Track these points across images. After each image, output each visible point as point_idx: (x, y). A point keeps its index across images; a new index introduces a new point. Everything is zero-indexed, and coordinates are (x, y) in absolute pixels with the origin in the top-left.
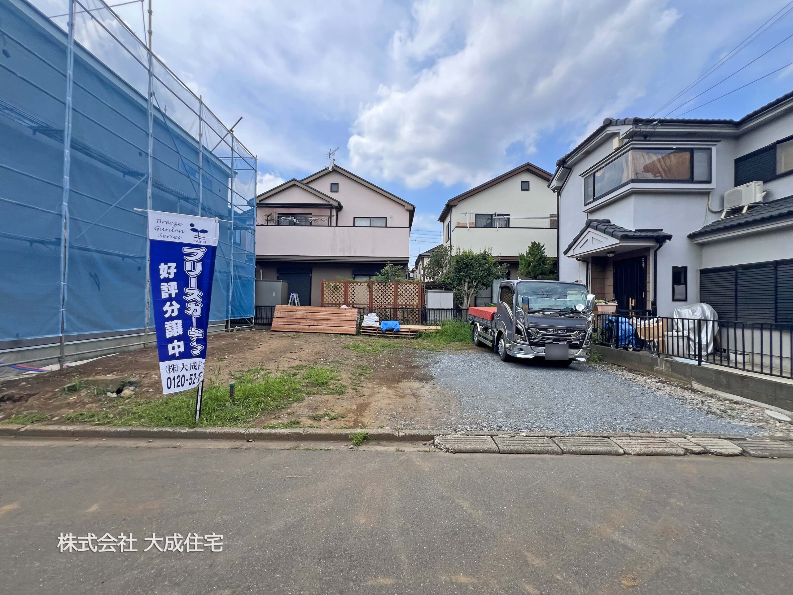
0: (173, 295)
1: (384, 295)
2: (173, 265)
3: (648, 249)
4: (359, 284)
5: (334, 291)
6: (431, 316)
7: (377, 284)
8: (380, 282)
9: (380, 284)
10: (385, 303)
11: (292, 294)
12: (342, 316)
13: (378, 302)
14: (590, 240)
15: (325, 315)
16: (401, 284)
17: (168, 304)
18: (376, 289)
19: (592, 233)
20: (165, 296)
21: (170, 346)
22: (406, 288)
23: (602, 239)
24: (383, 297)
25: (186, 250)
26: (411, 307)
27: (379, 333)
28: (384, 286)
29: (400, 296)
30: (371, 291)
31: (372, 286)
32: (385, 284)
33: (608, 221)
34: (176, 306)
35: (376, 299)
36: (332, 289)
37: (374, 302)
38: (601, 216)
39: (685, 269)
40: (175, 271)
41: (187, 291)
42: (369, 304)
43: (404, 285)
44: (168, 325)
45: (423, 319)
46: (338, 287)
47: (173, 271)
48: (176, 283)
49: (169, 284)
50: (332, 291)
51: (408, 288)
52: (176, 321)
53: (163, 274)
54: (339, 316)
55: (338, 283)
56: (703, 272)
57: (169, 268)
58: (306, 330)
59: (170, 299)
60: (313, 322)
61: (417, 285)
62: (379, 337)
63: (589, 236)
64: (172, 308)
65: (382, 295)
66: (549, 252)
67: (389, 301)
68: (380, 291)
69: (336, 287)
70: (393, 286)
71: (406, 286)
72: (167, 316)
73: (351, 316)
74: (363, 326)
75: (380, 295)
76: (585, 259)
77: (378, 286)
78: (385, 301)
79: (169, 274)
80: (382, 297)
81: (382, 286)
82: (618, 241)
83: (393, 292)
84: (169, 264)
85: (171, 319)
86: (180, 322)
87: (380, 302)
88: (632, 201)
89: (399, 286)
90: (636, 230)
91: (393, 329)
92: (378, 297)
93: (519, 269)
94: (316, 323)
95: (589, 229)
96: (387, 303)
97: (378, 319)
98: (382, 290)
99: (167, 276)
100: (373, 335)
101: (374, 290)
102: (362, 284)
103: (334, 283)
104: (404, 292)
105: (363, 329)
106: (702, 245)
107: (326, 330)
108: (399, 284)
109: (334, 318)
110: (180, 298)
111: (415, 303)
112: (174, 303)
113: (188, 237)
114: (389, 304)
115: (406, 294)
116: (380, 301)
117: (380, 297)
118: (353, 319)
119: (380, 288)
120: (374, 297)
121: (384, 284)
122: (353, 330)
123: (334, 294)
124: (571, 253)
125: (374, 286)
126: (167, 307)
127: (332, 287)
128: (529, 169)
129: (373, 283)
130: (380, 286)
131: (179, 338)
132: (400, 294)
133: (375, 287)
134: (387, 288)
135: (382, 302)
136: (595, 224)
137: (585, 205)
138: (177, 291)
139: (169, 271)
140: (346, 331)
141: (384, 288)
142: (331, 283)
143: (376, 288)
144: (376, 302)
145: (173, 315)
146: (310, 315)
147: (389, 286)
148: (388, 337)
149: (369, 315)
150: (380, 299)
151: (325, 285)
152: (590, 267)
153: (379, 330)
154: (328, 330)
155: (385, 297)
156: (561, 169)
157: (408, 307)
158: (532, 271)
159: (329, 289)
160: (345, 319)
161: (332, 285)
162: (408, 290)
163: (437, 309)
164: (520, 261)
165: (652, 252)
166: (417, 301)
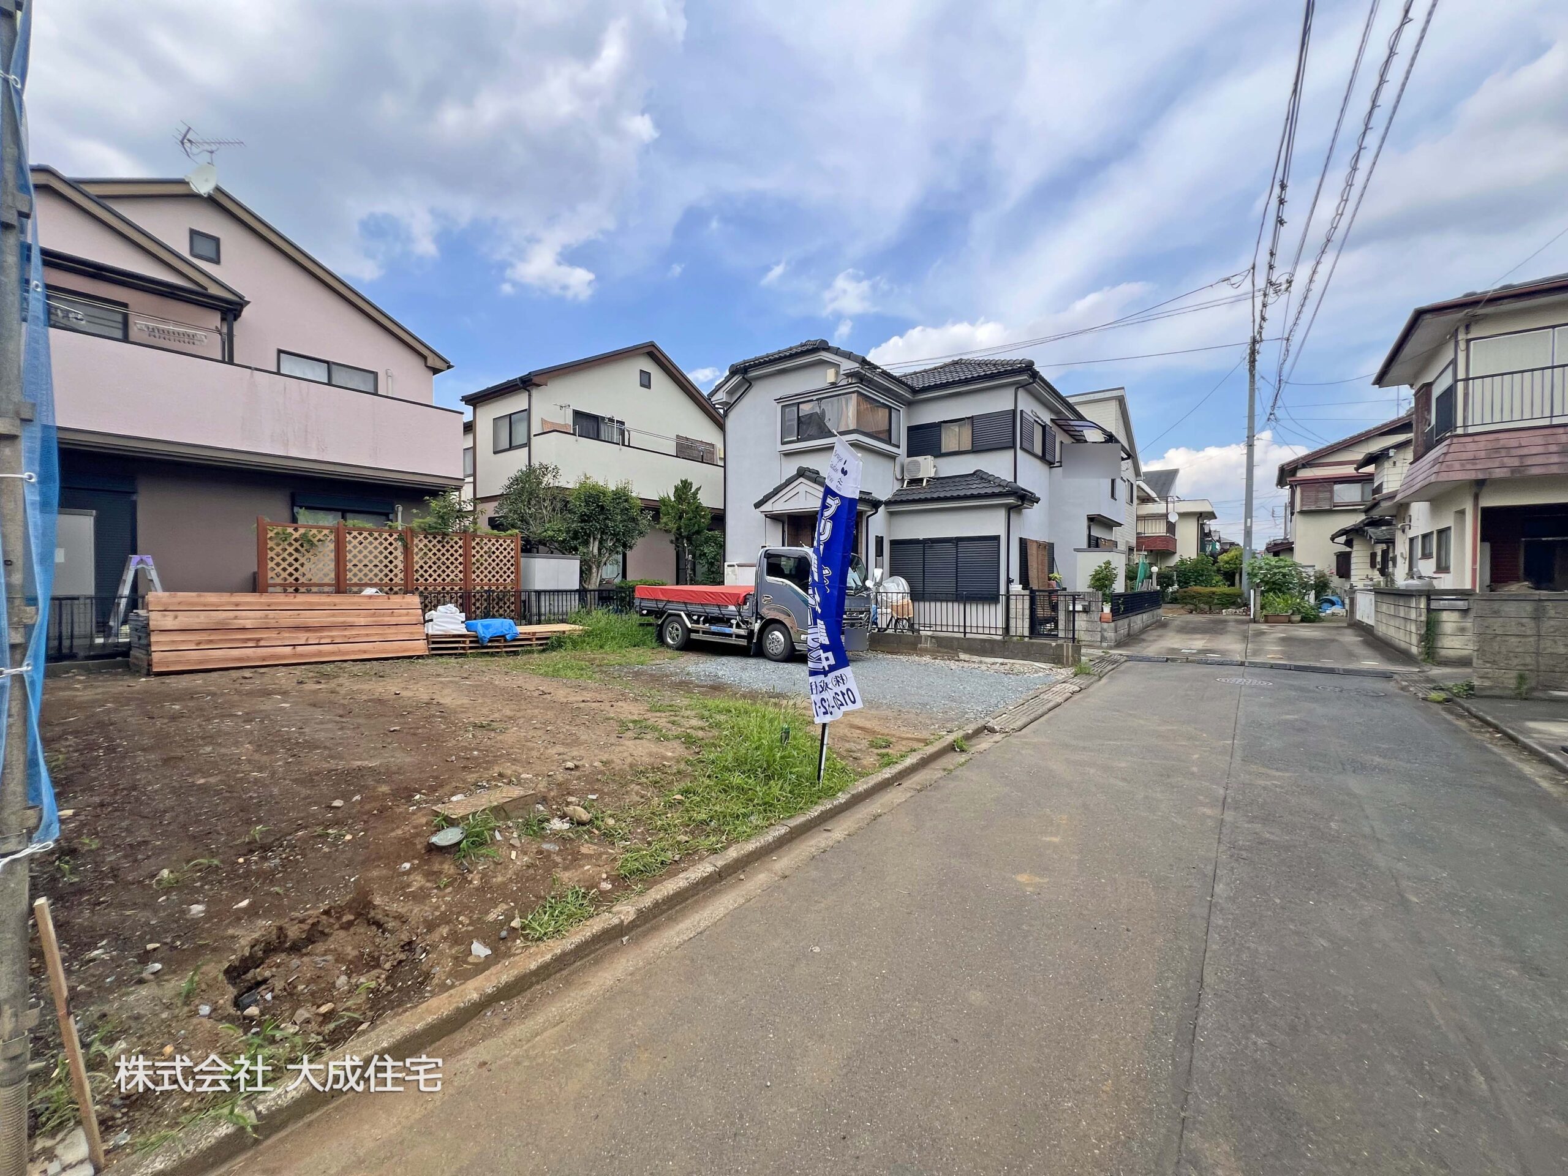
1: (439, 563)
3: (862, 515)
5: (303, 550)
7: (422, 537)
8: (430, 533)
9: (430, 537)
10: (444, 580)
11: (136, 558)
12: (383, 615)
13: (426, 580)
14: (802, 494)
15: (333, 616)
16: (478, 540)
18: (421, 549)
19: (803, 485)
22: (490, 548)
24: (439, 567)
26: (501, 588)
27: (471, 648)
28: (439, 542)
29: (478, 564)
30: (407, 551)
31: (412, 541)
32: (443, 538)
33: (817, 472)
35: (422, 572)
36: (297, 545)
37: (417, 580)
38: (809, 462)
39: (882, 537)
42: (406, 585)
43: (485, 541)
45: (524, 615)
46: (314, 541)
50: (296, 550)
51: (494, 549)
54: (373, 615)
55: (314, 532)
56: (894, 543)
58: (284, 657)
60: (302, 637)
61: (512, 542)
63: (801, 489)
65: (435, 563)
67: (452, 576)
68: (430, 554)
69: (309, 541)
70: (461, 543)
71: (489, 544)
73: (407, 614)
74: (435, 636)
75: (430, 563)
76: (775, 518)
77: (426, 541)
78: (444, 576)
80: (435, 567)
81: (435, 542)
83: (460, 555)
87: (431, 580)
89: (474, 544)
91: (504, 636)
92: (426, 567)
94: (313, 637)
95: (801, 480)
96: (448, 580)
97: (462, 616)
98: (434, 550)
100: (458, 654)
101: (416, 550)
102: (385, 534)
103: (302, 531)
104: (486, 557)
105: (434, 643)
106: (891, 514)
107: (347, 653)
108: (474, 540)
109: (362, 621)
111: (508, 580)
114: (452, 583)
115: (490, 560)
116: (430, 576)
117: (431, 567)
118: (413, 619)
119: (430, 546)
120: (417, 567)
121: (439, 538)
122: (421, 647)
123: (303, 560)
124: (767, 507)
125: (416, 541)
127: (296, 540)
128: (652, 353)
129: (413, 533)
130: (430, 541)
132: (478, 560)
133: (419, 543)
134: (448, 547)
135: (435, 580)
136: (810, 474)
137: (783, 443)
140: (404, 651)
141: (439, 546)
142: (290, 530)
143: (421, 545)
144: (421, 580)
146: (287, 619)
147: (453, 543)
149: (439, 608)
150: (430, 571)
151: (271, 534)
152: (786, 527)
153: (471, 642)
154: (354, 653)
155: (444, 567)
156: (736, 379)
157: (494, 588)
158: (687, 526)
159: (285, 545)
160: (393, 621)
161: (296, 535)
162: (494, 553)
163: (554, 591)
164: (663, 508)
165: (865, 518)
166: (512, 576)
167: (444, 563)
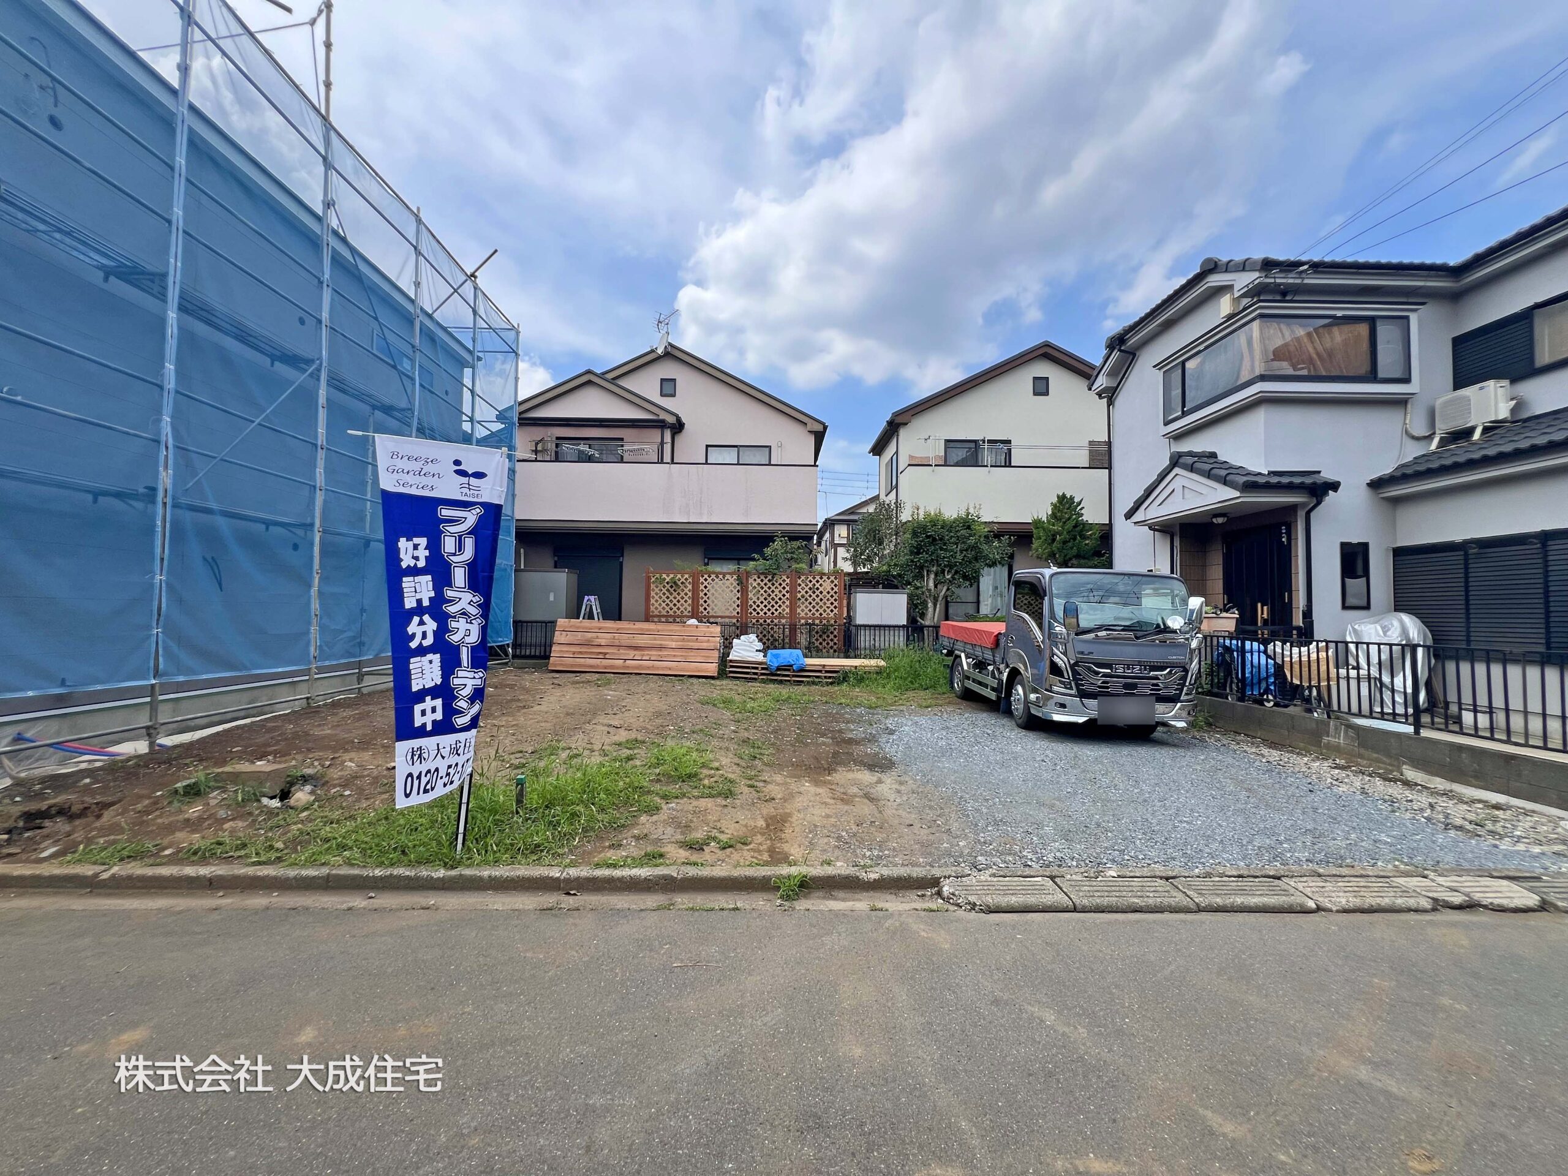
0: (426, 603)
1: (769, 599)
2: (423, 541)
3: (1293, 508)
4: (721, 576)
5: (672, 590)
6: (864, 640)
7: (755, 577)
8: (762, 573)
9: (762, 577)
10: (773, 613)
11: (586, 598)
12: (689, 641)
13: (758, 613)
14: (1178, 491)
15: (655, 639)
16: (803, 578)
17: (416, 619)
18: (755, 587)
19: (1182, 478)
20: (410, 603)
21: (418, 708)
22: (814, 585)
23: (1204, 490)
24: (769, 603)
25: (446, 512)
26: (824, 622)
27: (762, 674)
28: (769, 581)
29: (803, 600)
30: (744, 591)
31: (747, 580)
32: (773, 577)
33: (1213, 455)
34: (431, 625)
35: (754, 606)
36: (668, 586)
37: (751, 613)
38: (1198, 444)
39: (1365, 547)
40: (427, 553)
41: (449, 593)
42: (741, 618)
43: (810, 578)
44: (415, 663)
45: (848, 645)
46: (679, 583)
47: (423, 553)
48: (429, 577)
49: (417, 579)
50: (668, 590)
51: (817, 585)
52: (430, 656)
53: (406, 561)
54: (684, 640)
55: (679, 576)
56: (1399, 553)
57: (416, 547)
58: (618, 668)
59: (419, 610)
60: (632, 653)
61: (836, 578)
62: (763, 681)
63: (1177, 484)
64: (423, 628)
65: (765, 599)
66: (1093, 514)
67: (780, 610)
68: (762, 592)
69: (675, 583)
70: (788, 581)
71: (814, 581)
72: (413, 645)
73: (708, 641)
74: (731, 661)
75: (762, 599)
76: (1165, 528)
77: (759, 581)
78: (773, 610)
79: (417, 558)
80: (765, 603)
81: (766, 581)
82: (1237, 494)
83: (787, 592)
84: (416, 540)
85: (422, 651)
86: (436, 658)
87: (762, 613)
88: (1260, 417)
89: (799, 581)
90: (1270, 473)
91: (791, 666)
92: (758, 603)
93: (1034, 546)
94: (638, 654)
95: (1177, 470)
96: (776, 613)
97: (760, 646)
98: (766, 588)
99: (412, 563)
100: (750, 679)
101: (750, 588)
102: (728, 576)
103: (672, 576)
104: (810, 592)
105: (732, 667)
106: (1396, 501)
107: (658, 668)
108: (799, 578)
109: (673, 644)
110: (437, 609)
111: (832, 615)
112: (426, 618)
113: (449, 487)
114: (780, 616)
115: (814, 596)
116: (762, 610)
117: (762, 603)
118: (711, 645)
119: (762, 584)
120: (751, 602)
121: (770, 577)
122: (712, 669)
123: (671, 598)
124: (1139, 516)
125: (751, 581)
126: (413, 628)
127: (668, 583)
128: (1048, 353)
129: (748, 574)
130: (762, 581)
131: (434, 692)
132: (803, 596)
133: (753, 582)
134: (777, 584)
135: (765, 613)
136: (1189, 460)
137: (1166, 424)
138: (432, 594)
139: (416, 553)
140: (702, 671)
141: (769, 584)
142: (664, 576)
143: (755, 584)
144: (754, 613)
145: (426, 643)
146: (625, 639)
147: (780, 581)
148: (781, 682)
149: (742, 637)
150: (762, 606)
151: (653, 579)
152: (1177, 543)
153: (763, 669)
154: (663, 668)
155: (773, 603)
156: (1116, 354)
157: (817, 622)
158: (1060, 550)
159: (661, 586)
160: (696, 645)
161: (668, 579)
162: (818, 589)
163: (875, 626)
164: (1034, 531)
165: (1301, 515)
166: (836, 611)
167: (773, 599)
